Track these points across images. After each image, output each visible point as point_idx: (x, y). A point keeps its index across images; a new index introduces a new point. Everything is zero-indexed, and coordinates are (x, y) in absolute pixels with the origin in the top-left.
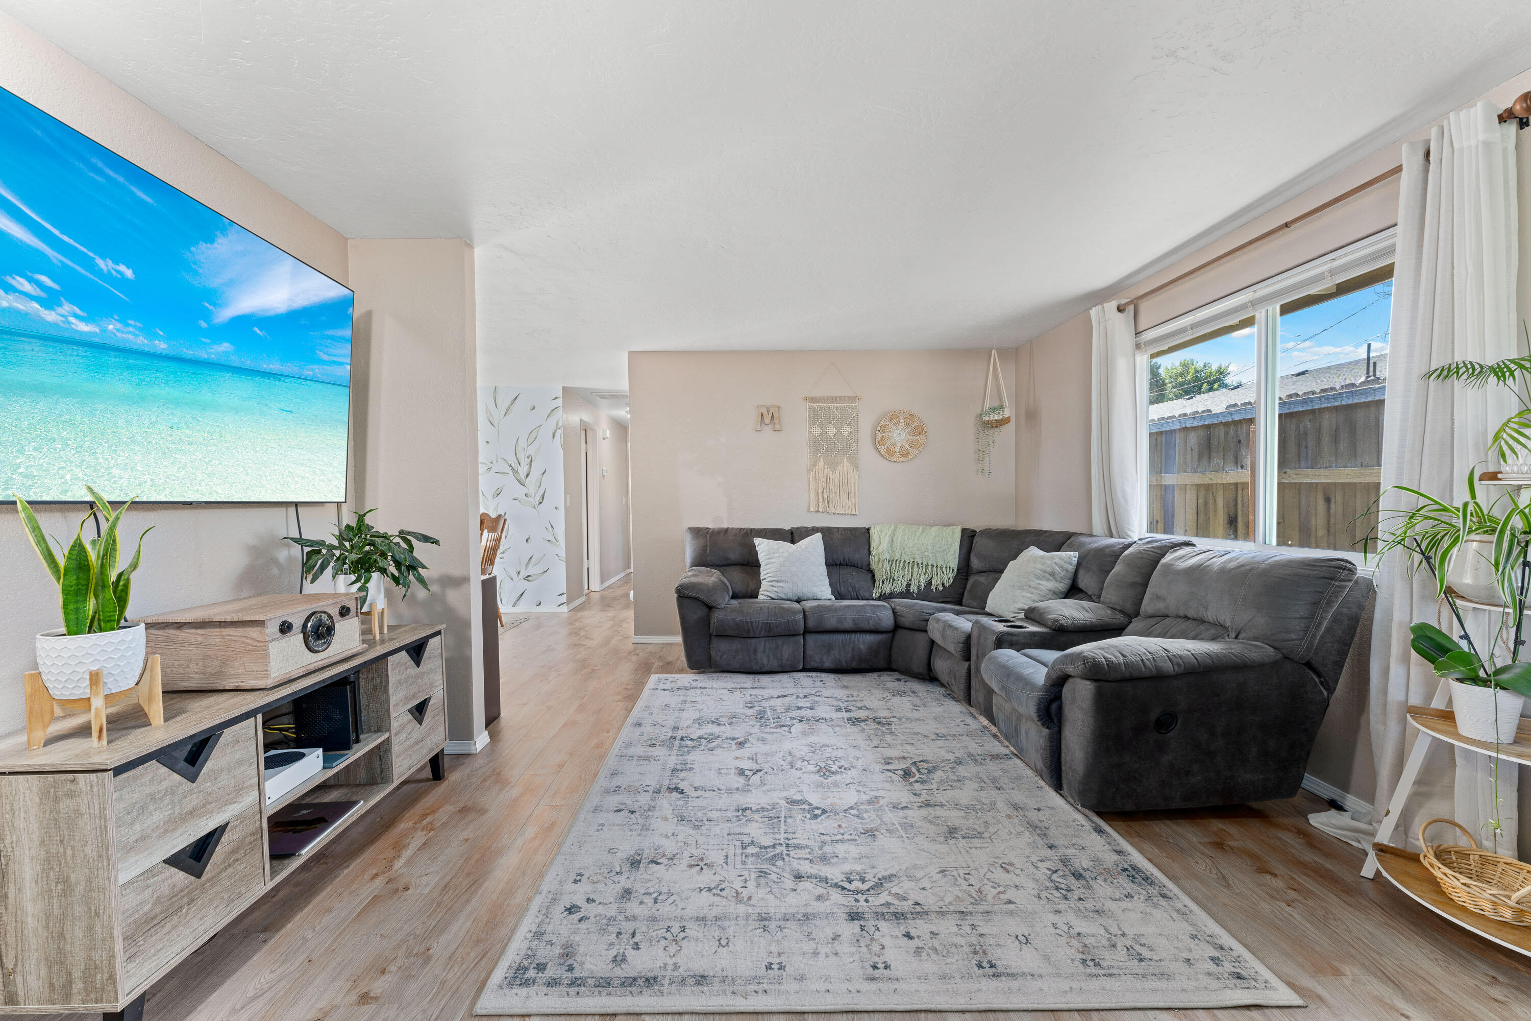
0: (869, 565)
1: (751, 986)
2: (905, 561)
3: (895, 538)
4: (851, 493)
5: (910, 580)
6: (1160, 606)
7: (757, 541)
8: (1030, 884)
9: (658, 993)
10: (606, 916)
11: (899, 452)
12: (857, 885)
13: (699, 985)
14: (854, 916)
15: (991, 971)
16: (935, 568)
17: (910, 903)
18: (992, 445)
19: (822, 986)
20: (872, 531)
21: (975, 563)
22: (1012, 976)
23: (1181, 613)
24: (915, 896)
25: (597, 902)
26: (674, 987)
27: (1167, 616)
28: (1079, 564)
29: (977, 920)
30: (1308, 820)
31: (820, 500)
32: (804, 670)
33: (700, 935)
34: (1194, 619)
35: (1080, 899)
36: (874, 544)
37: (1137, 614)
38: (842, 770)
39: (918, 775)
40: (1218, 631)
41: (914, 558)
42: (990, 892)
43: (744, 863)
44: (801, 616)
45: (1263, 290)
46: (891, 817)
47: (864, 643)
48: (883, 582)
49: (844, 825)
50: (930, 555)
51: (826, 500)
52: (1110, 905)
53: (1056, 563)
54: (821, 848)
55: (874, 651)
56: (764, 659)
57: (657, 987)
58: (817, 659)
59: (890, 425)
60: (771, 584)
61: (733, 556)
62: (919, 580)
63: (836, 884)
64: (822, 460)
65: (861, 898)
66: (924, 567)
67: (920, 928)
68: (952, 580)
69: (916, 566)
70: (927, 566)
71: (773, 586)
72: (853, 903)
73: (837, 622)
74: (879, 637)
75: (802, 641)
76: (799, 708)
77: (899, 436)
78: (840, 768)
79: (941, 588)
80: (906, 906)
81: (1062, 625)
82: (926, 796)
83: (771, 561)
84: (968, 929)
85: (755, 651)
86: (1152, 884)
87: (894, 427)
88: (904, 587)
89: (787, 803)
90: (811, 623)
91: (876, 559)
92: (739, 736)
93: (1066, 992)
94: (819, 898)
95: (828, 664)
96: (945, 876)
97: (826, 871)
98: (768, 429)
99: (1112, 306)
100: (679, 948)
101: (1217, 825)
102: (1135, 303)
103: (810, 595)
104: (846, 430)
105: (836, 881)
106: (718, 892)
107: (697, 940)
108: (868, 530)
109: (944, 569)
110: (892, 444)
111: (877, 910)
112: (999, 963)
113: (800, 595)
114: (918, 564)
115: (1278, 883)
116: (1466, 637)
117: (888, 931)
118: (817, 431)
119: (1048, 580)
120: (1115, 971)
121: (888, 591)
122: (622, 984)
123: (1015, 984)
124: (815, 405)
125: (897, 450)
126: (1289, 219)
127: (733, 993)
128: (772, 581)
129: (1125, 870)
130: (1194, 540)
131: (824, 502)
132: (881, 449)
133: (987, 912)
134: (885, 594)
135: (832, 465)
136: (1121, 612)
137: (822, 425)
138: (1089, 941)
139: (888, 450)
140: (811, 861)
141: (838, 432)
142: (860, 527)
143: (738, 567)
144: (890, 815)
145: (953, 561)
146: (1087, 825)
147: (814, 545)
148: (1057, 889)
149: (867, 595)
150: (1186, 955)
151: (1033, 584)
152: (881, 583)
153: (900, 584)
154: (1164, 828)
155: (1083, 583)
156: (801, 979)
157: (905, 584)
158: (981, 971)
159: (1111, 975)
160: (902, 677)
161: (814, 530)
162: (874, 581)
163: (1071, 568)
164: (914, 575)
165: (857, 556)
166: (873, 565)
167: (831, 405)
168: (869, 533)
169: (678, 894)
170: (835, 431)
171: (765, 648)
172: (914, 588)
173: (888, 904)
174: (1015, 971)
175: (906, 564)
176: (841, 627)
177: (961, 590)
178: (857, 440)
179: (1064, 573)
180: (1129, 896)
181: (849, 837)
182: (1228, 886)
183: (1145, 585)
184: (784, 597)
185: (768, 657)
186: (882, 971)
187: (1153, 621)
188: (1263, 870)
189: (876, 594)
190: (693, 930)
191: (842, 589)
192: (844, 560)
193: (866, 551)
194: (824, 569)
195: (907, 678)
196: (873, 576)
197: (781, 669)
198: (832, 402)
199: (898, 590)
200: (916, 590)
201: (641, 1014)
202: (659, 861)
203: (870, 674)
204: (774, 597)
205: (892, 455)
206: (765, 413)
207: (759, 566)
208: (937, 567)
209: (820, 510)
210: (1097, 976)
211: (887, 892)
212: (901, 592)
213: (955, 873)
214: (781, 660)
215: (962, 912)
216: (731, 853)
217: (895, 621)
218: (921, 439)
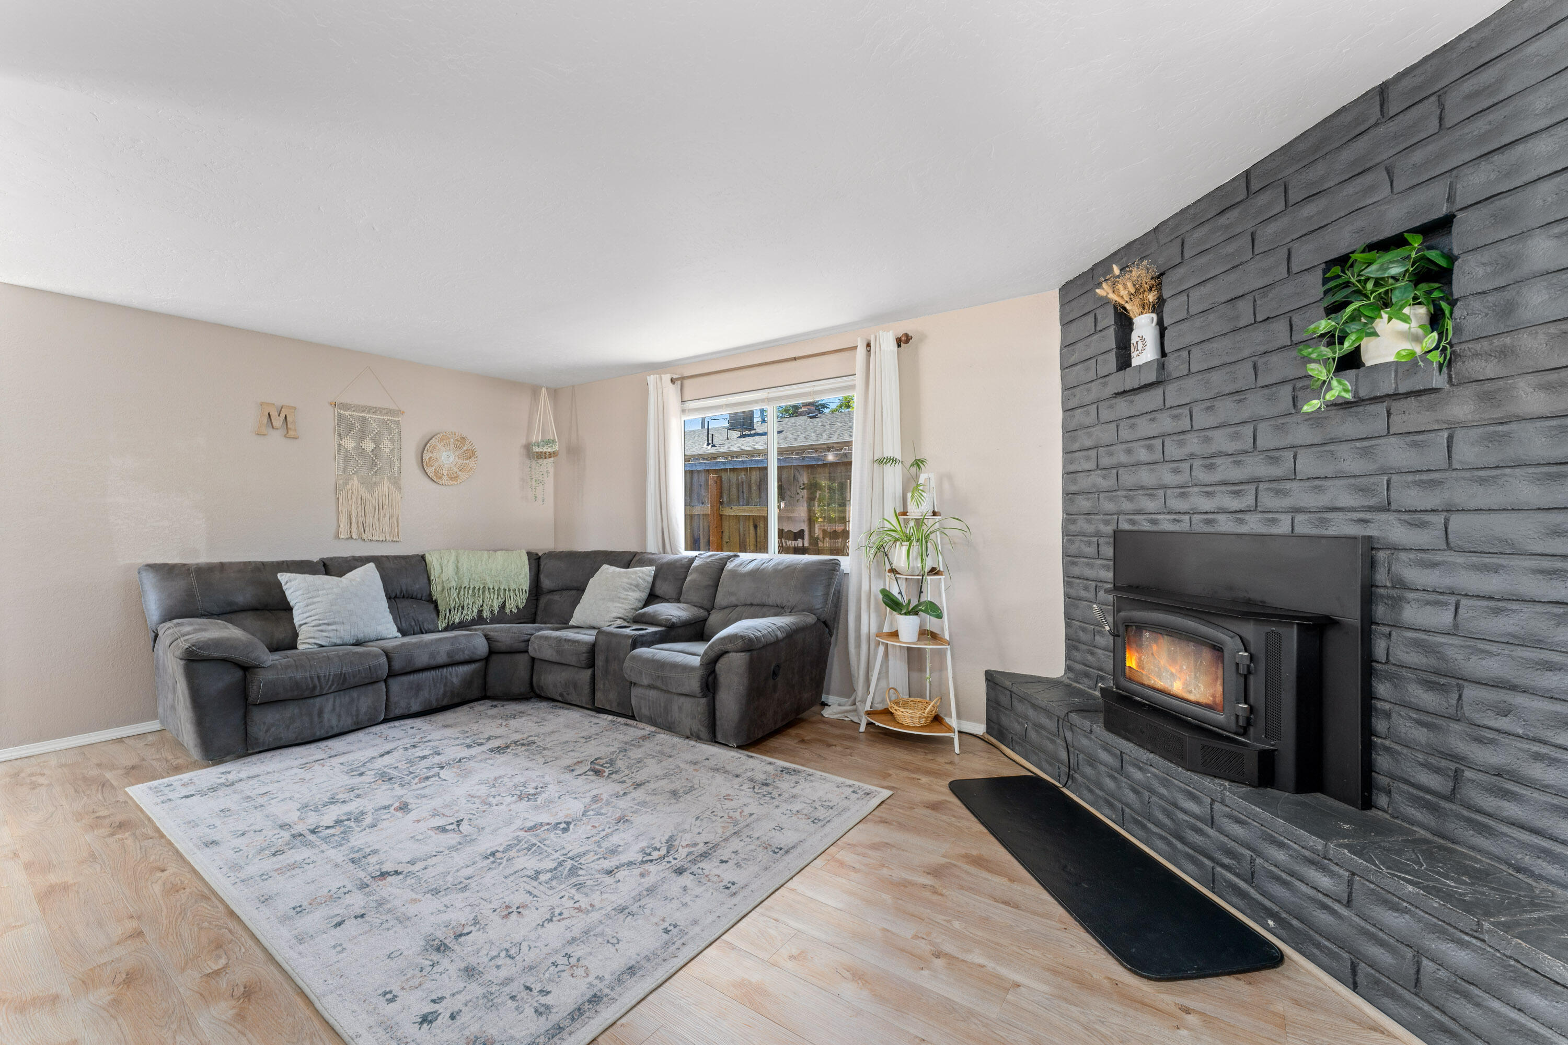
0: (430, 594)
1: (671, 948)
2: (474, 588)
3: (460, 565)
4: (392, 516)
5: (482, 606)
6: (733, 600)
7: (283, 577)
8: (751, 800)
9: (610, 1002)
10: (477, 998)
11: (448, 475)
12: (656, 855)
13: (635, 975)
14: (680, 871)
15: (782, 852)
16: (507, 592)
17: (702, 845)
18: (545, 474)
19: (712, 917)
20: (428, 558)
21: (546, 583)
22: (793, 847)
23: (749, 602)
24: (700, 840)
25: (447, 996)
26: (618, 989)
27: (737, 606)
28: (655, 577)
29: (746, 832)
30: (822, 715)
31: (354, 525)
32: (386, 721)
33: (588, 950)
34: (758, 605)
35: (780, 795)
36: (434, 574)
37: (713, 608)
38: (539, 789)
39: (607, 771)
40: (779, 609)
41: (484, 584)
42: (737, 815)
43: (552, 888)
44: (384, 659)
45: (774, 393)
46: (623, 803)
47: (457, 676)
48: (450, 611)
49: (597, 825)
50: (501, 579)
51: (361, 525)
52: (795, 791)
53: (639, 577)
54: (599, 846)
55: (468, 682)
56: (331, 720)
57: (605, 999)
58: (403, 704)
59: (439, 446)
60: (319, 628)
61: (242, 597)
62: (492, 604)
63: (642, 861)
64: (355, 479)
65: (671, 859)
66: (496, 592)
67: (725, 853)
68: (525, 601)
69: (487, 591)
70: (499, 589)
71: (321, 631)
72: (669, 865)
73: (430, 658)
74: (473, 667)
75: (384, 687)
76: (424, 757)
77: (446, 458)
78: (537, 789)
79: (516, 611)
80: (701, 848)
81: (673, 622)
82: (630, 780)
83: (315, 600)
84: (748, 840)
85: (320, 713)
86: (799, 772)
87: (443, 449)
88: (475, 614)
89: (526, 832)
90: (397, 665)
91: (439, 588)
92: (390, 803)
93: (821, 840)
94: (642, 875)
95: (415, 708)
96: (702, 820)
97: (624, 858)
98: (276, 437)
99: (667, 378)
100: (584, 968)
101: (793, 732)
102: (682, 379)
103: (373, 635)
104: (386, 447)
105: (640, 860)
106: (560, 917)
107: (591, 954)
108: (423, 557)
109: (517, 592)
110: (440, 466)
111: (689, 860)
112: (781, 846)
113: (361, 636)
114: (489, 589)
115: (839, 748)
116: (900, 593)
117: (707, 866)
118: (349, 444)
119: (634, 591)
120: (828, 819)
121: (457, 620)
122: (573, 1019)
123: (799, 850)
124: (347, 413)
125: (445, 473)
126: (797, 356)
127: (665, 960)
128: (320, 625)
129: (782, 771)
130: (739, 554)
131: (358, 527)
132: (429, 471)
133: (747, 826)
134: (453, 623)
135: (370, 485)
136: (702, 608)
137: (358, 438)
138: (805, 811)
139: (436, 472)
140: (605, 858)
141: (377, 448)
142: (410, 554)
143: (250, 613)
144: (622, 802)
145: (524, 582)
146: (743, 757)
147: (368, 575)
148: (764, 796)
149: (431, 627)
150: (843, 796)
151: (622, 596)
152: (448, 614)
153: (470, 611)
154: (774, 743)
155: (659, 591)
156: (695, 922)
157: (476, 611)
158: (778, 855)
159: (829, 821)
160: (495, 703)
161: (363, 561)
162: (438, 612)
163: (650, 579)
164: (486, 601)
165: (417, 586)
166: (436, 595)
167: (368, 416)
168: (425, 561)
169: (524, 940)
170: (372, 446)
171: (334, 705)
172: (486, 614)
173: (689, 854)
174: (793, 844)
175: (476, 590)
176: (433, 663)
177: (533, 611)
178: (400, 459)
179: (646, 584)
180: (797, 783)
181: (611, 830)
182: (825, 759)
183: (716, 586)
184: (338, 642)
185: (339, 716)
186: (733, 887)
187: (727, 611)
188: (829, 745)
189: (441, 624)
190: (577, 951)
191: (404, 625)
192: (401, 591)
193: (426, 581)
194: (384, 603)
195: (502, 703)
196: (436, 606)
197: (355, 727)
198: (369, 412)
199: (469, 618)
200: (489, 615)
201: (615, 1023)
202: (465, 932)
203: (460, 708)
204: (324, 643)
205: (440, 478)
206: (274, 414)
207: (289, 609)
208: (509, 590)
209: (354, 537)
210: (824, 825)
211: (680, 847)
212: (473, 620)
213: (705, 816)
214: (357, 715)
215: (735, 833)
216: (528, 888)
217: (489, 647)
218: (471, 463)
